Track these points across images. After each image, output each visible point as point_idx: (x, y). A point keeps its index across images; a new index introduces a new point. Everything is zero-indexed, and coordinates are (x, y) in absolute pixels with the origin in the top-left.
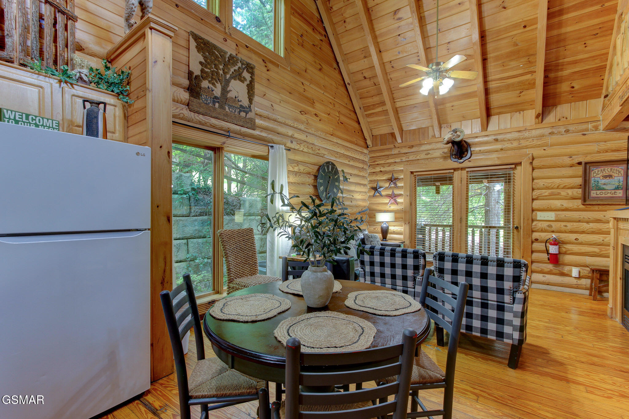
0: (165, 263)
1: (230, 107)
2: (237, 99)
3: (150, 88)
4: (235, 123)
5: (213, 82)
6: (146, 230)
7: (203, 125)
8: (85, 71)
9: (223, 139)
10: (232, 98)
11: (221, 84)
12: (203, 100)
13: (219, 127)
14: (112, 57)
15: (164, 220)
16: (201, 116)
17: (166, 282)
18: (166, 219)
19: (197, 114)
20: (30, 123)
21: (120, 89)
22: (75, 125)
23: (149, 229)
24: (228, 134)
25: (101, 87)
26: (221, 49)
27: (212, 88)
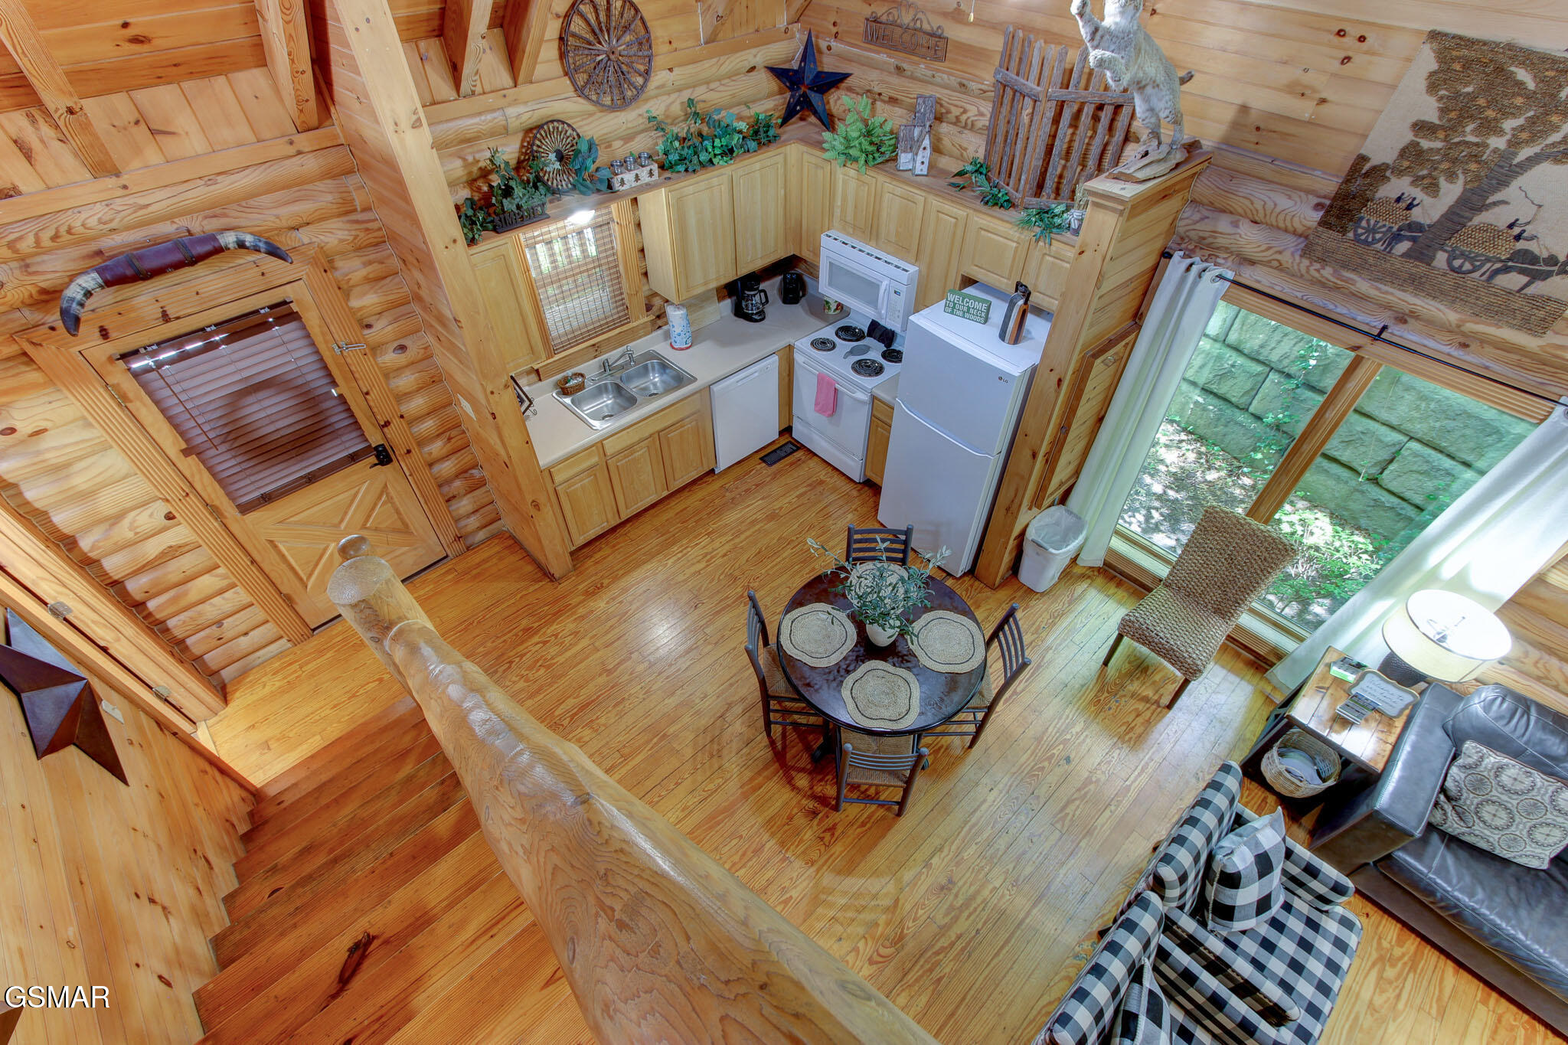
0: (1016, 494)
1: (1457, 252)
2: (1516, 231)
5: (1432, 179)
7: (1329, 288)
9: (1360, 339)
10: (1492, 228)
11: (1467, 183)
12: (1360, 231)
15: (1028, 452)
16: (1328, 272)
19: (1317, 266)
27: (1414, 199)
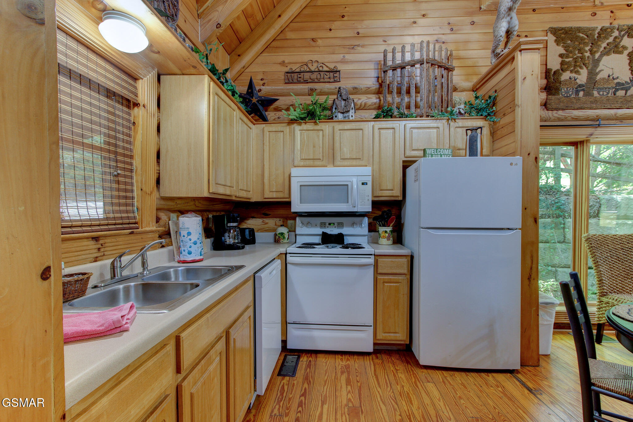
0: (532, 261)
1: (599, 90)
2: (611, 77)
3: (520, 103)
4: (609, 107)
5: (576, 70)
6: (517, 229)
7: (562, 120)
8: (462, 106)
9: (589, 130)
10: (604, 79)
11: (587, 68)
12: (563, 94)
13: (583, 118)
14: (477, 87)
15: (531, 221)
16: (560, 112)
17: (532, 278)
18: (533, 220)
19: (555, 111)
20: (438, 154)
21: (487, 111)
22: (457, 149)
23: (520, 229)
24: (597, 123)
25: (473, 114)
26: (587, 28)
27: (575, 77)
